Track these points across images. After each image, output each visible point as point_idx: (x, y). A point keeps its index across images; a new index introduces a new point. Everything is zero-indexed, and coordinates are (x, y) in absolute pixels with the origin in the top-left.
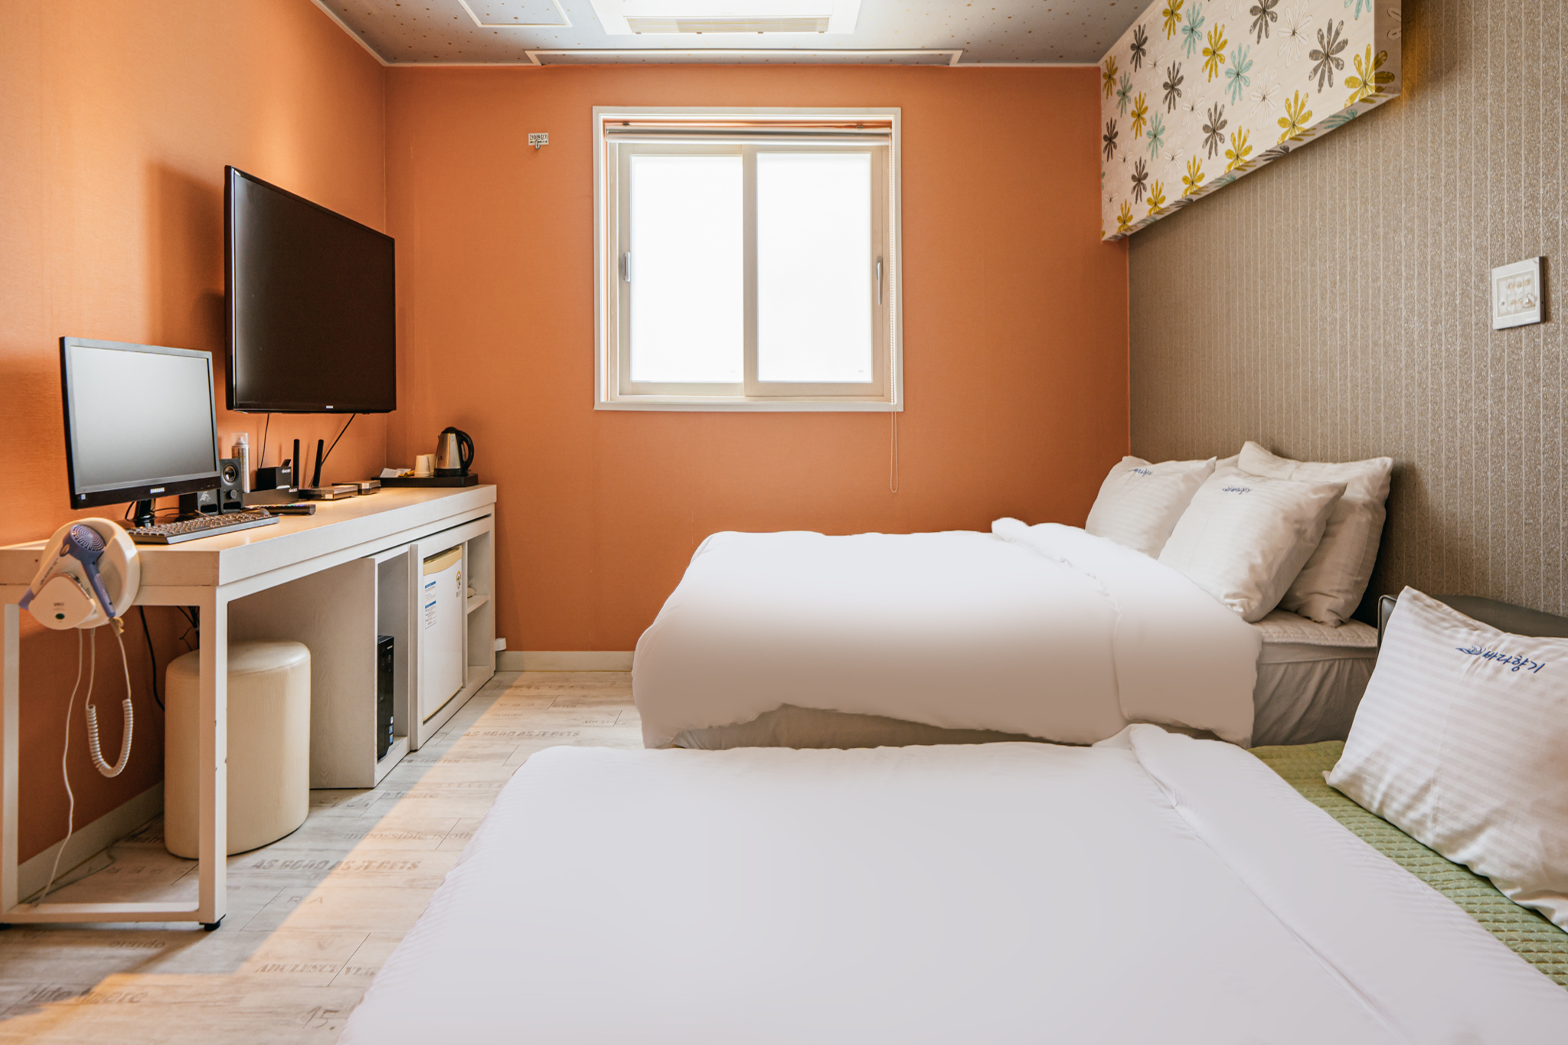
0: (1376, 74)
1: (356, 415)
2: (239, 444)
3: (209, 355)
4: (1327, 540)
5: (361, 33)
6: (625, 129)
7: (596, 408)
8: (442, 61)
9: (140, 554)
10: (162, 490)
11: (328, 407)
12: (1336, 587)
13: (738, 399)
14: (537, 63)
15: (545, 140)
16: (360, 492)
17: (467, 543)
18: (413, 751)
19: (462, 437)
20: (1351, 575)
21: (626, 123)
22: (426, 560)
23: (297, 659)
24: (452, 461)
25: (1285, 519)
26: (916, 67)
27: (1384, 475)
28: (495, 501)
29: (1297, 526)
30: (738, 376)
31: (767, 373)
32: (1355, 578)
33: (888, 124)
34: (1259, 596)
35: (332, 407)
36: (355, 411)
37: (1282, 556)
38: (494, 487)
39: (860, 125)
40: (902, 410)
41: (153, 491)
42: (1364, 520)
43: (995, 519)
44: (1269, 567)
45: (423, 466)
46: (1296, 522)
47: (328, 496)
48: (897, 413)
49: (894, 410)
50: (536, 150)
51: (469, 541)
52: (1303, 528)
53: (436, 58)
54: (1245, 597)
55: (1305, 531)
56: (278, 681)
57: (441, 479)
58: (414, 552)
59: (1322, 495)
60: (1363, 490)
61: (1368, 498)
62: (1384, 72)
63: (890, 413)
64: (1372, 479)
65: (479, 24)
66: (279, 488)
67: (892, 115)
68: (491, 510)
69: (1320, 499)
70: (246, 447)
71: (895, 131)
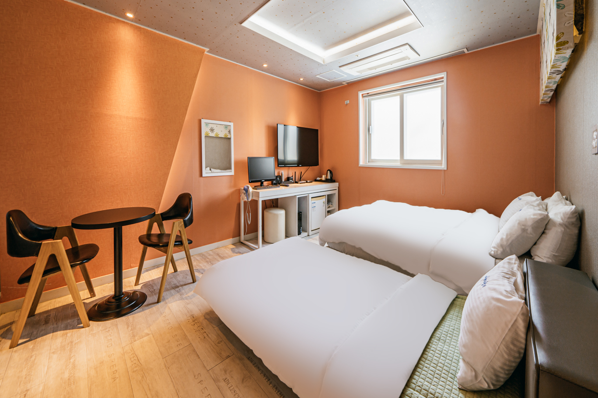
0: (557, 44)
1: (310, 167)
2: (282, 173)
3: (274, 157)
4: (544, 235)
5: (311, 88)
6: (368, 95)
7: (359, 166)
8: (328, 89)
9: (252, 191)
10: (264, 181)
11: (300, 166)
12: (544, 255)
13: (398, 165)
14: (346, 84)
15: (348, 102)
16: (307, 182)
17: (327, 196)
18: (308, 235)
19: (331, 172)
20: (552, 252)
21: (368, 94)
22: (312, 198)
23: (281, 213)
24: (329, 177)
25: (519, 224)
26: (452, 57)
27: (570, 212)
28: (338, 186)
29: (523, 227)
30: (398, 158)
31: (407, 157)
32: (554, 254)
33: (443, 78)
34: (501, 250)
35: (301, 165)
36: (310, 166)
37: (513, 237)
38: (338, 183)
39: (436, 79)
40: (446, 169)
41: (262, 181)
42: (560, 230)
43: (477, 209)
44: (508, 240)
45: (324, 178)
46: (523, 225)
47: (299, 183)
48: (444, 170)
49: (443, 169)
50: (347, 104)
51: (328, 195)
52: (526, 228)
53: (327, 88)
54: (497, 249)
55: (527, 230)
56: (277, 216)
57: (327, 181)
58: (308, 195)
59: (535, 217)
60: (560, 218)
61: (561, 221)
62: (562, 42)
63: (442, 170)
64: (565, 214)
65: (329, 81)
66: (290, 181)
67: (443, 75)
68: (337, 188)
69: (534, 218)
70: (283, 173)
71: (445, 79)
